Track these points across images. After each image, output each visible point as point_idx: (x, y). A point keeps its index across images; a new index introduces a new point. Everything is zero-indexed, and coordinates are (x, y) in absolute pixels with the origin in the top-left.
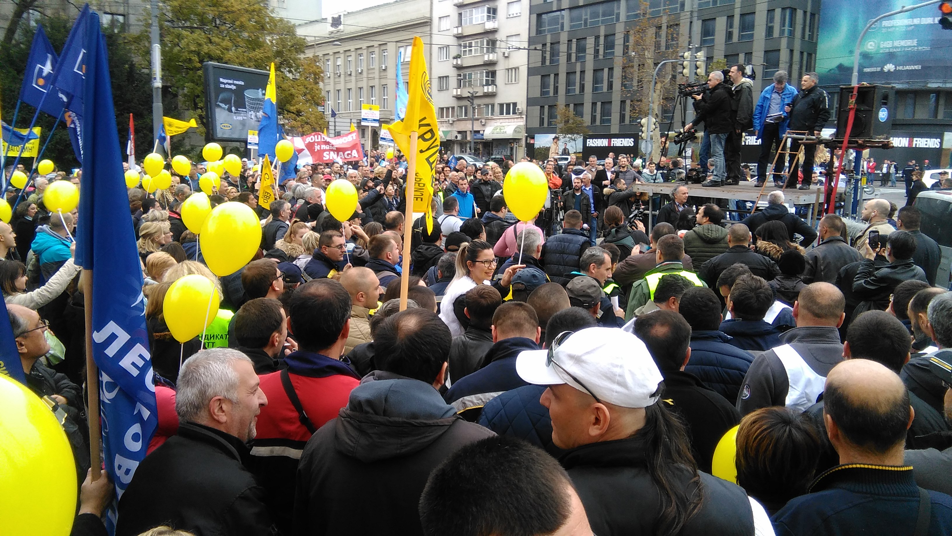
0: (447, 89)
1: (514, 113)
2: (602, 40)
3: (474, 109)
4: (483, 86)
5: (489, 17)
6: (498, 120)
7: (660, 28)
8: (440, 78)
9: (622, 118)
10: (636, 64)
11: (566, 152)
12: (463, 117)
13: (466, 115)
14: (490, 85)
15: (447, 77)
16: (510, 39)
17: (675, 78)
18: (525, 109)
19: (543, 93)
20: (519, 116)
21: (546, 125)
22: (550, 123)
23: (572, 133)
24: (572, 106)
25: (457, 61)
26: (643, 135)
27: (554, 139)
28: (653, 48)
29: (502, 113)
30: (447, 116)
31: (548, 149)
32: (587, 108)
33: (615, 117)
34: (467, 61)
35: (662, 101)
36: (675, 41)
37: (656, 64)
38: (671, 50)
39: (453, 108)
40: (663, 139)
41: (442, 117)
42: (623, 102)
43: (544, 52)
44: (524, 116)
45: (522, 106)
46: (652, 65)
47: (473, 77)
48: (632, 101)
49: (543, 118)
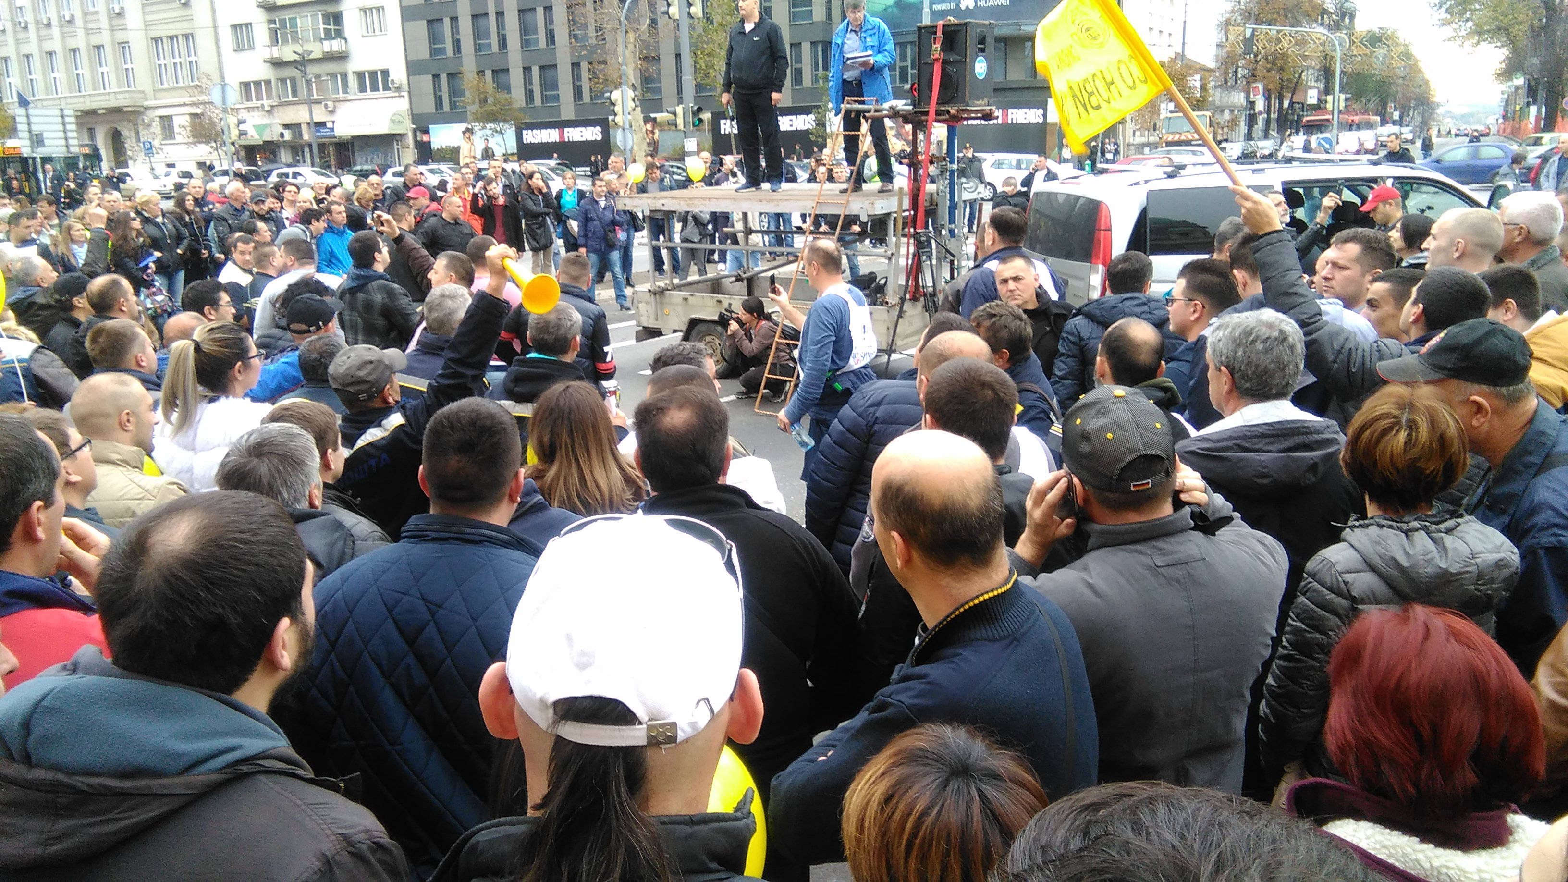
0: (251, 47)
1: (386, 88)
3: (308, 82)
4: (321, 40)
6: (358, 102)
8: (234, 27)
9: (578, 93)
11: (488, 154)
12: (291, 99)
13: (295, 94)
14: (334, 39)
15: (248, 25)
17: (656, 24)
18: (405, 81)
19: (434, 52)
20: (397, 94)
21: (446, 107)
22: (453, 105)
23: (495, 120)
24: (488, 73)
26: (617, 119)
27: (464, 133)
29: (362, 89)
30: (259, 98)
31: (456, 151)
32: (516, 77)
33: (566, 91)
35: (639, 63)
39: (268, 82)
40: (649, 127)
41: (249, 99)
42: (575, 65)
44: (406, 94)
45: (399, 74)
47: (299, 25)
48: (590, 63)
49: (441, 97)
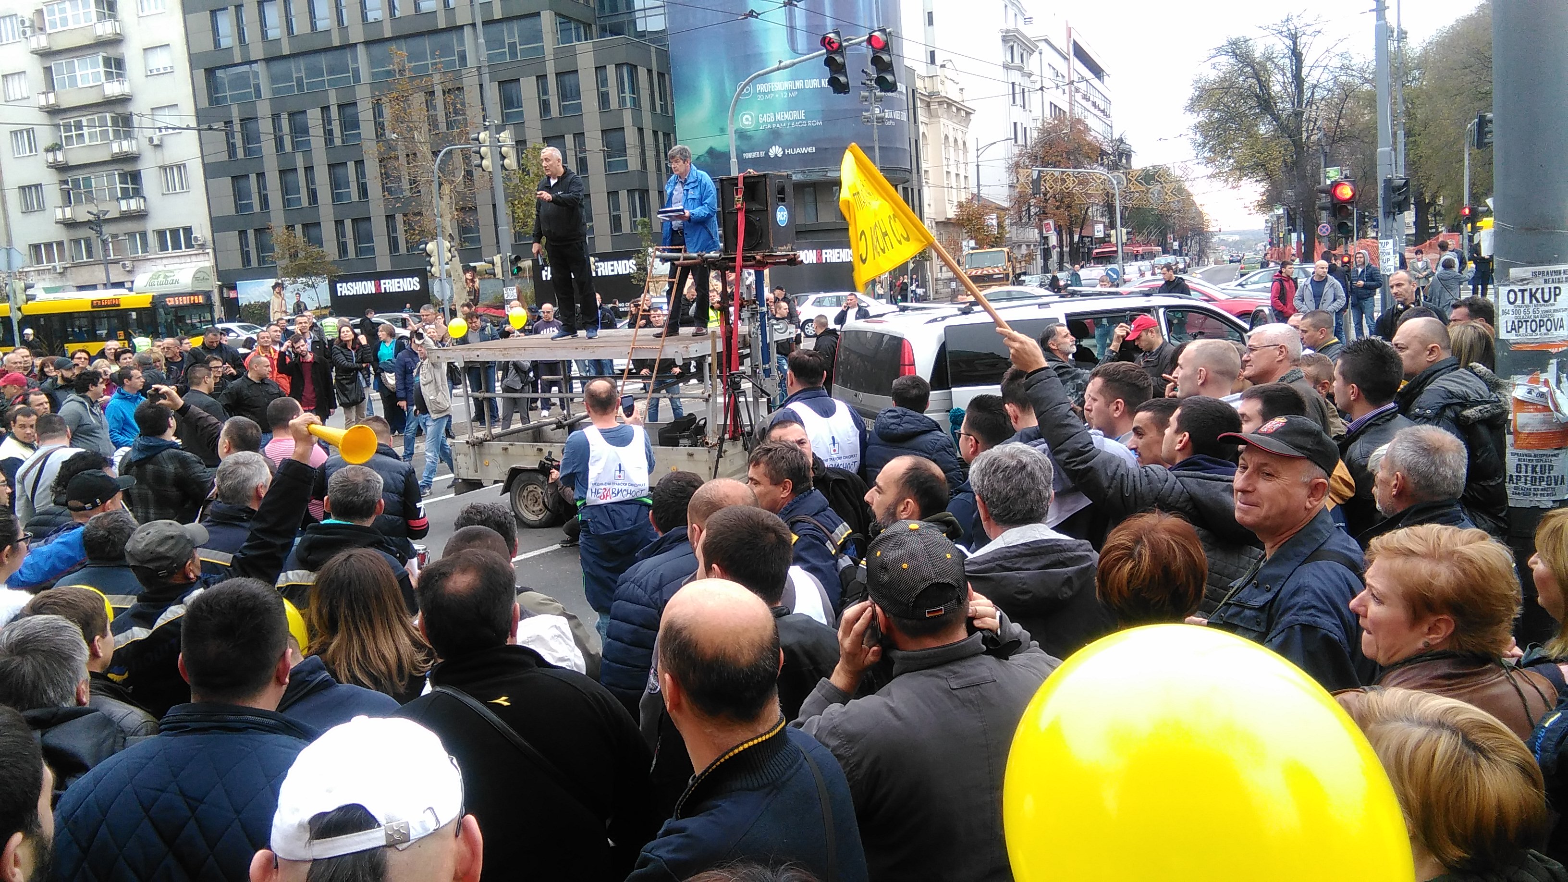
0: (42, 208)
1: (189, 245)
2: (334, 112)
3: (104, 242)
4: (118, 199)
5: (109, 75)
6: (159, 261)
7: (432, 93)
8: (22, 188)
9: (394, 244)
10: (401, 153)
11: (299, 309)
12: (85, 260)
13: (90, 254)
14: (132, 198)
15: (38, 186)
16: (157, 112)
17: (472, 176)
18: (210, 238)
19: (239, 208)
20: (201, 251)
21: (254, 263)
22: (261, 260)
23: (306, 274)
24: (298, 228)
25: (55, 155)
26: (433, 269)
27: (274, 287)
28: (426, 127)
29: (163, 247)
30: (50, 260)
31: (266, 306)
32: (328, 230)
33: (381, 243)
34: (76, 154)
35: (456, 213)
36: (461, 115)
37: (435, 154)
38: (456, 131)
39: (60, 244)
40: (469, 276)
41: (39, 261)
42: (390, 218)
43: (229, 135)
44: (210, 251)
45: (202, 231)
46: (429, 155)
47: (94, 185)
48: (405, 215)
49: (248, 252)
